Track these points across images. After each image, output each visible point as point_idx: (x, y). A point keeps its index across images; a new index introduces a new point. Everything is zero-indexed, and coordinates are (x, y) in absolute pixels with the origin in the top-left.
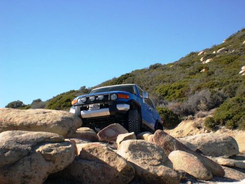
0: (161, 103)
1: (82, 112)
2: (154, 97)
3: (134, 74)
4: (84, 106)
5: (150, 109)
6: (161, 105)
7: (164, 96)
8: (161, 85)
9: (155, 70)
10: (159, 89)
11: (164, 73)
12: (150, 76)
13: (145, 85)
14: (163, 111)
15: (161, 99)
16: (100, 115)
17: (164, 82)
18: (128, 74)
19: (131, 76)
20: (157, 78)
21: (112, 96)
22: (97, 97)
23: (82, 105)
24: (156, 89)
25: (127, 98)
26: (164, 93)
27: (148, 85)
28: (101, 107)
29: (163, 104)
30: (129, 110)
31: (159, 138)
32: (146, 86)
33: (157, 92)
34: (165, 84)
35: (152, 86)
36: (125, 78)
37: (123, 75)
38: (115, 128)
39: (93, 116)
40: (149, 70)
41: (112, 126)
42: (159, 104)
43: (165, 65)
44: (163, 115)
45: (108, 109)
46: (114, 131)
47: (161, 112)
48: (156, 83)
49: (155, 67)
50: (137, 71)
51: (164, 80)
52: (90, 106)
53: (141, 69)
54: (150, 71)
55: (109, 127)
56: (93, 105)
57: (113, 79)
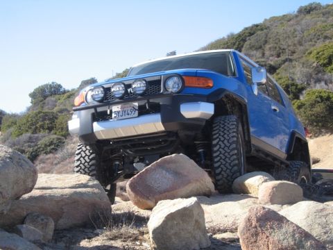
0: (318, 81)
1: (95, 124)
2: (305, 70)
3: (268, 24)
4: (99, 110)
5: (273, 107)
6: (318, 85)
7: (324, 65)
8: (320, 45)
9: (308, 17)
10: (315, 51)
11: (325, 21)
12: (299, 28)
13: (289, 46)
14: (321, 97)
15: (319, 72)
16: (140, 132)
17: (326, 37)
18: (257, 26)
19: (262, 30)
20: (312, 32)
21: (170, 83)
22: (129, 86)
23: (95, 107)
24: (310, 53)
25: (209, 87)
26: (326, 61)
27: (295, 45)
28: (142, 111)
29: (323, 83)
30: (213, 117)
31: (257, 234)
32: (291, 48)
33: (312, 59)
34: (327, 42)
35: (302, 48)
36: (251, 34)
37: (246, 29)
38: (172, 166)
39: (123, 133)
40: (297, 16)
41: (165, 161)
42: (315, 82)
43: (328, 6)
44: (322, 105)
45: (158, 117)
46: (169, 176)
47: (319, 99)
48: (311, 40)
49: (308, 10)
50: (274, 19)
51: (325, 34)
52: (116, 108)
53: (281, 15)
54: (299, 19)
55: (159, 165)
56: (120, 106)
57: (228, 36)
